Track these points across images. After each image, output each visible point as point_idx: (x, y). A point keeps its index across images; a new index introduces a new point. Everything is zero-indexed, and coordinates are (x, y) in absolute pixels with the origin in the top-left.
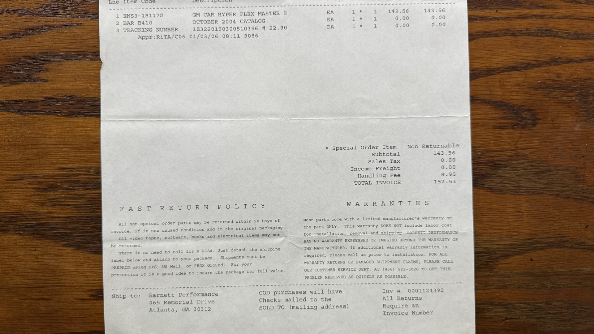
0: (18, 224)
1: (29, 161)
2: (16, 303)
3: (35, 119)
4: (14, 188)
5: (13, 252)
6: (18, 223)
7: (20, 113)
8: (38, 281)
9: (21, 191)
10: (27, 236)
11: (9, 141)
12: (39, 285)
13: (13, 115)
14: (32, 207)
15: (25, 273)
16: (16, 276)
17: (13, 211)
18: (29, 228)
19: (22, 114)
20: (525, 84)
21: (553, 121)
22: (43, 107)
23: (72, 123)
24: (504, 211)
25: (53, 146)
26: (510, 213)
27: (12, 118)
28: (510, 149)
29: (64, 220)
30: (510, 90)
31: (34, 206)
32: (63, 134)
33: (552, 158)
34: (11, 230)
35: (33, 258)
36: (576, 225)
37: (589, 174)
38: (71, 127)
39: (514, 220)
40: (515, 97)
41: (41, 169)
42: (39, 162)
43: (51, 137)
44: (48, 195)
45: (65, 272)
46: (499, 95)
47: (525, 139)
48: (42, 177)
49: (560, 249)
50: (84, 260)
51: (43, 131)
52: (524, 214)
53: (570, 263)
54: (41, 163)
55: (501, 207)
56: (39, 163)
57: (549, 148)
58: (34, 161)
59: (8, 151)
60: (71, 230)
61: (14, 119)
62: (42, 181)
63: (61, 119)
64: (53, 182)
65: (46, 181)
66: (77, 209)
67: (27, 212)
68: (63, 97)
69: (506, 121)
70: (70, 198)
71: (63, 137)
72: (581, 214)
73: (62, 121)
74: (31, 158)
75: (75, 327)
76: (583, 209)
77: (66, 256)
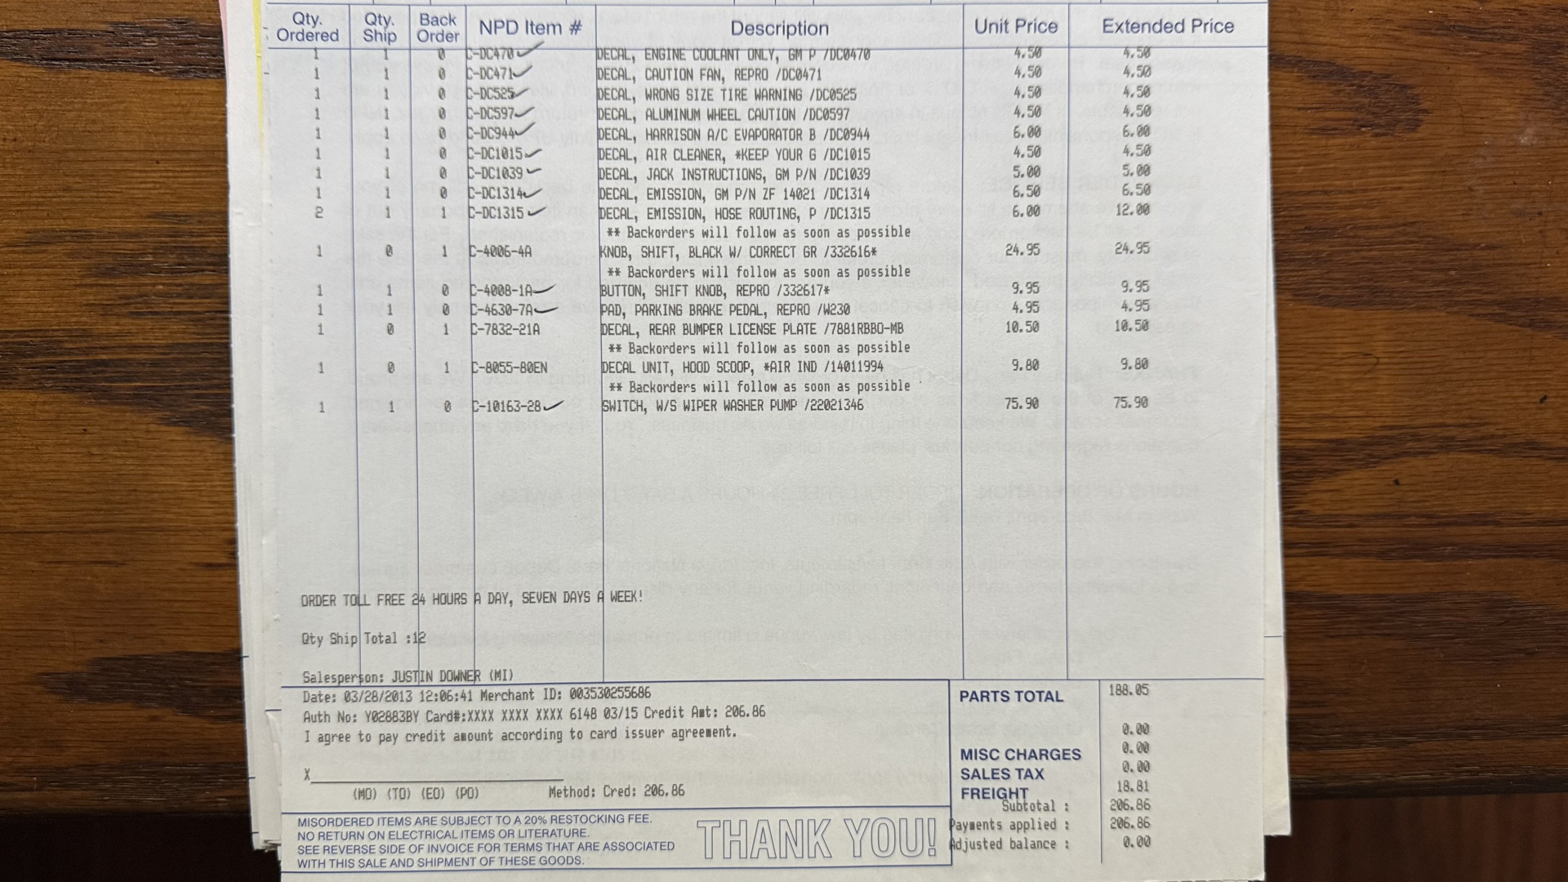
0: (40, 362)
1: (69, 194)
2: (33, 571)
3: (86, 80)
4: (27, 267)
5: (24, 437)
6: (39, 359)
7: (47, 64)
8: (91, 515)
9: (47, 275)
10: (64, 396)
11: (15, 140)
12: (95, 525)
13: (28, 71)
14: (76, 316)
15: (58, 492)
16: (32, 501)
17: (27, 328)
18: (68, 372)
19: (50, 68)
20: (1392, 16)
21: (1462, 116)
22: (110, 50)
23: (187, 94)
24: (1329, 351)
25: (135, 156)
26: (1343, 359)
27: (27, 77)
28: (1350, 189)
29: (162, 354)
30: (1354, 32)
31: (82, 316)
32: (162, 123)
33: (1460, 215)
34: (20, 377)
35: (78, 453)
36: (1516, 394)
37: (1553, 260)
38: (183, 106)
39: (1357, 376)
40: (1364, 52)
41: (103, 215)
42: (97, 198)
43: (128, 129)
44: (119, 286)
45: (162, 492)
46: (1325, 45)
47: (1386, 163)
48: (104, 238)
49: (1471, 457)
50: (213, 460)
51: (107, 114)
52: (1381, 360)
53: (1498, 493)
54: (102, 200)
55: (1323, 341)
56: (96, 200)
57: (1451, 189)
58: (82, 194)
59: (14, 167)
60: (181, 380)
61: (29, 79)
62: (104, 247)
63: (158, 82)
64: (133, 250)
65: (116, 247)
66: (196, 325)
67: (64, 330)
68: (163, 22)
69: (1341, 115)
70: (179, 296)
71: (162, 131)
72: (1530, 364)
73: (160, 88)
74: (75, 186)
75: (189, 639)
76: (1536, 353)
77: (166, 450)
